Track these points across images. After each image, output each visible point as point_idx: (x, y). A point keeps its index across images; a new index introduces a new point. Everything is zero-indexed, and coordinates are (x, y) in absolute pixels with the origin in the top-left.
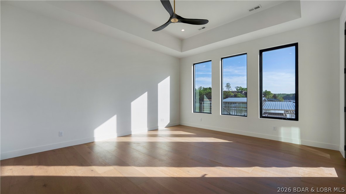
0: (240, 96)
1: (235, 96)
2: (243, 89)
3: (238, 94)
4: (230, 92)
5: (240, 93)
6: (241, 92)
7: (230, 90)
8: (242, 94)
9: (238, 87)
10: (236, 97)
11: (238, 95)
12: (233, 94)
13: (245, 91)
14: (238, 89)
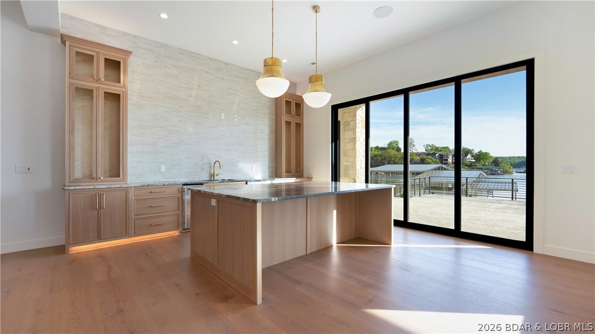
0: (431, 161)
1: (422, 162)
2: (437, 149)
3: (428, 158)
4: (413, 154)
5: (430, 157)
6: (434, 154)
7: (414, 151)
8: (435, 158)
9: (429, 146)
10: (424, 164)
11: (428, 160)
12: (419, 158)
13: (440, 153)
14: (429, 148)
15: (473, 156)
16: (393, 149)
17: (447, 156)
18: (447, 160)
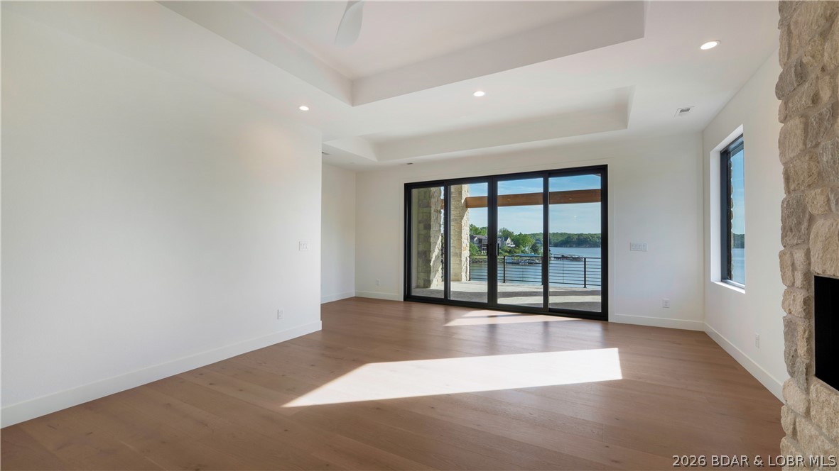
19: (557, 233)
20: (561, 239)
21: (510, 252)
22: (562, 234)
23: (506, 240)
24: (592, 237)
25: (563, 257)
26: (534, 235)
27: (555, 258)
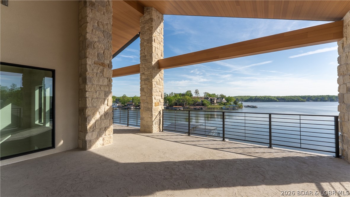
1: (202, 102)
2: (209, 95)
5: (206, 100)
6: (207, 98)
7: (199, 96)
8: (208, 101)
9: (206, 93)
12: (200, 100)
13: (211, 97)
15: (225, 99)
16: (188, 96)
17: (214, 99)
18: (214, 101)
19: (246, 96)
20: (247, 98)
21: (224, 104)
22: (248, 96)
23: (223, 99)
24: (262, 98)
25: (248, 106)
26: (235, 97)
27: (245, 107)
